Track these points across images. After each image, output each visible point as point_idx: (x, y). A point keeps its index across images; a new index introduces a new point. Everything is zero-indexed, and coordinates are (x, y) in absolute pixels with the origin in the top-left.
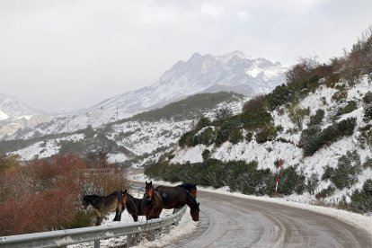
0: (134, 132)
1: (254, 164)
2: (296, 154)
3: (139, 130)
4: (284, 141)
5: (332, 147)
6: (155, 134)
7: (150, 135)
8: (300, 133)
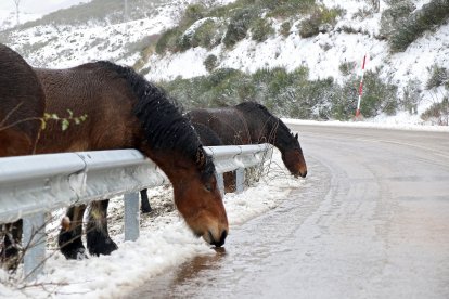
0: (46, 44)
1: (302, 71)
2: (375, 51)
3: (55, 39)
4: (349, 31)
5: (438, 34)
6: (82, 44)
7: (73, 46)
8: (379, 16)
